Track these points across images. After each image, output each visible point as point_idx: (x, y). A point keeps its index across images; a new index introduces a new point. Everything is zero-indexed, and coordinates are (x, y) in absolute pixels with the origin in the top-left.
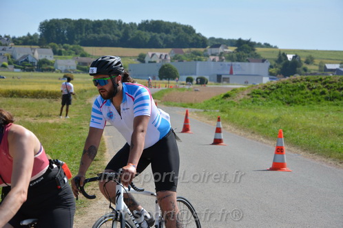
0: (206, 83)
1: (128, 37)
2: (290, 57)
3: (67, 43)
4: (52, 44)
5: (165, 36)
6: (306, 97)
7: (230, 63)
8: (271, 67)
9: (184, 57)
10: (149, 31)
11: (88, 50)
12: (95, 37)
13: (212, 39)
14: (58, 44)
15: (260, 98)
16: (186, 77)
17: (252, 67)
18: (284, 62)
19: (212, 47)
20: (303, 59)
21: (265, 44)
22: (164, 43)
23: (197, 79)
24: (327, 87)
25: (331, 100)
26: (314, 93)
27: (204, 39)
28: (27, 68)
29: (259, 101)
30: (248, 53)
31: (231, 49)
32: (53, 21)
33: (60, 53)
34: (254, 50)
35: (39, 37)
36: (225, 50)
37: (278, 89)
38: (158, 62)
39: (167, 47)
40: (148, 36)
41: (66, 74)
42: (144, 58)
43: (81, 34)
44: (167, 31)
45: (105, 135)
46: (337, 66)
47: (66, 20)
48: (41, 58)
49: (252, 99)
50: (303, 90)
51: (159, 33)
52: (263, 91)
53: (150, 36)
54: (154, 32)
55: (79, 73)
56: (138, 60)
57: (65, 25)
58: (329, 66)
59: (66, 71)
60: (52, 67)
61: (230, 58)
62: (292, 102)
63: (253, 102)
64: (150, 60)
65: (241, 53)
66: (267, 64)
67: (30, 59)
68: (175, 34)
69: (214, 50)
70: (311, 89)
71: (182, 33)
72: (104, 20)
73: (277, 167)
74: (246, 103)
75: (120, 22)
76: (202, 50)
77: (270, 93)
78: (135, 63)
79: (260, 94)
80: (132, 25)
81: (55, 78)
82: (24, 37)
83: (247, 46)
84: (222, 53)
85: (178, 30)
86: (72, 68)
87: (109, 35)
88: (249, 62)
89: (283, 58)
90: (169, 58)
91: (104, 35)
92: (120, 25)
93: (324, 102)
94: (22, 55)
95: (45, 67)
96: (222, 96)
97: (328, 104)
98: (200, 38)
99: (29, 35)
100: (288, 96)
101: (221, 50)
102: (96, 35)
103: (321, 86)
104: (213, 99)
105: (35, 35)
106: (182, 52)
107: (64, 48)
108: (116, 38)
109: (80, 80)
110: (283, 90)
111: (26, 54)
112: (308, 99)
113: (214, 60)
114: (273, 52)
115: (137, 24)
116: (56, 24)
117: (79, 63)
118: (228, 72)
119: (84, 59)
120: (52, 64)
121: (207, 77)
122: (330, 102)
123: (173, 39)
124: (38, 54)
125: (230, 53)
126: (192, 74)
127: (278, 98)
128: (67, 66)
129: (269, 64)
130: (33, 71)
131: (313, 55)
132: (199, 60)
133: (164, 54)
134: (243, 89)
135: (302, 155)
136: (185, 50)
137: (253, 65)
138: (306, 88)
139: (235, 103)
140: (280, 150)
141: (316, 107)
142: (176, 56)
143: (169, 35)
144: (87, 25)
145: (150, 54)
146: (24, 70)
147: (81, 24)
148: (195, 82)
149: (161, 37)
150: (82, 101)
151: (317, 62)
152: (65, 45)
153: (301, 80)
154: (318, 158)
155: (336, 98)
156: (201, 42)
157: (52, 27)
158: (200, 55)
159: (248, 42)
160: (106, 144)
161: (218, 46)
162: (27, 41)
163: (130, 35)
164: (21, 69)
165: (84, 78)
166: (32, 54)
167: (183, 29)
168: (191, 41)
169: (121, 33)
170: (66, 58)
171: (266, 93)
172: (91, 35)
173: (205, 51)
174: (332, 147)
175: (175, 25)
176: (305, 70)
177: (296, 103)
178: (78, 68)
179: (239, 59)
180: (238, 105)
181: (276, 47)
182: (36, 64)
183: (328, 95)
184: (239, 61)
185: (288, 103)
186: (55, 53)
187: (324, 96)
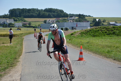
0: (68, 30)
1: (40, 14)
2: (97, 20)
3: (19, 17)
4: (14, 17)
5: (53, 13)
6: (100, 34)
7: (76, 23)
8: (91, 24)
9: (60, 21)
10: (48, 12)
11: (26, 19)
12: (28, 15)
13: (70, 14)
14: (15, 17)
15: (84, 35)
16: (61, 28)
17: (84, 24)
18: (95, 22)
19: (70, 17)
20: (102, 21)
21: (89, 16)
22: (53, 16)
23: (65, 28)
24: (107, 30)
25: (109, 35)
26: (103, 32)
27: (67, 14)
28: (5, 26)
29: (83, 36)
30: (83, 19)
31: (77, 18)
32: (13, 9)
33: (16, 21)
34: (85, 18)
35: (9, 15)
36: (75, 18)
37: (90, 31)
38: (51, 23)
39: (54, 18)
40: (47, 14)
41: (18, 28)
42: (46, 21)
43: (24, 14)
44: (54, 12)
45: (24, 49)
46: (114, 23)
47: (18, 9)
48: (9, 23)
49: (81, 35)
50: (99, 31)
51: (51, 12)
52: (85, 32)
53: (48, 14)
54: (49, 12)
55: (23, 27)
56: (44, 22)
57: (18, 11)
58: (111, 23)
59: (18, 27)
60: (14, 26)
61: (76, 21)
62: (95, 36)
63: (81, 36)
64: (48, 22)
65: (80, 19)
66: (89, 23)
67: (6, 23)
68: (57, 13)
69: (71, 18)
70: (102, 31)
71: (59, 12)
72: (32, 9)
73: (80, 59)
74: (79, 37)
75: (37, 9)
76: (66, 18)
77: (87, 33)
78: (43, 23)
79: (84, 33)
80: (42, 10)
81: (15, 29)
82: (3, 15)
83: (82, 16)
84: (73, 19)
85: (58, 11)
86: (21, 26)
87: (33, 14)
88: (83, 22)
89: (95, 20)
90: (55, 21)
91: (32, 14)
92: (37, 10)
93: (106, 36)
94: (2, 22)
95: (11, 26)
96: (71, 34)
97: (108, 36)
98: (66, 14)
99: (5, 14)
100: (94, 34)
101: (73, 18)
102: (29, 14)
103: (105, 30)
104: (67, 36)
105: (7, 14)
106: (60, 19)
107: (18, 19)
108: (36, 15)
109: (23, 30)
110: (92, 32)
111: (4, 21)
112: (101, 35)
113: (71, 22)
114: (91, 18)
115: (43, 10)
116: (15, 10)
117: (23, 24)
118: (76, 26)
119: (25, 23)
120: (14, 25)
121: (68, 28)
122: (108, 35)
123: (56, 15)
124: (8, 21)
125: (76, 19)
126: (63, 27)
127: (90, 34)
128: (19, 25)
129: (90, 23)
130: (7, 27)
131: (105, 19)
132: (66, 22)
133: (53, 20)
134: (78, 32)
135: (92, 55)
136: (60, 18)
137: (84, 23)
138: (100, 31)
139: (75, 37)
140: (81, 53)
141: (104, 37)
142: (57, 21)
143: (55, 13)
144: (26, 10)
145: (48, 20)
146: (3, 27)
147: (23, 10)
148: (64, 30)
149: (52, 14)
150: (21, 37)
151: (107, 21)
152: (18, 18)
153: (98, 28)
154: (97, 56)
155: (110, 34)
156: (66, 15)
157: (13, 11)
158: (66, 20)
159: (82, 15)
160: (23, 53)
161: (72, 17)
162: (5, 17)
163: (41, 13)
164: (3, 26)
165: (25, 29)
166: (6, 21)
167: (60, 11)
168: (62, 15)
169: (38, 13)
170: (19, 22)
171: (86, 33)
172: (27, 14)
173: (68, 18)
174: (103, 51)
175: (57, 10)
176: (103, 24)
177: (96, 36)
178: (23, 26)
179: (80, 21)
180: (76, 37)
181: (92, 17)
182: (8, 25)
183: (108, 33)
184: (79, 22)
185: (94, 36)
186: (14, 20)
187: (106, 33)
